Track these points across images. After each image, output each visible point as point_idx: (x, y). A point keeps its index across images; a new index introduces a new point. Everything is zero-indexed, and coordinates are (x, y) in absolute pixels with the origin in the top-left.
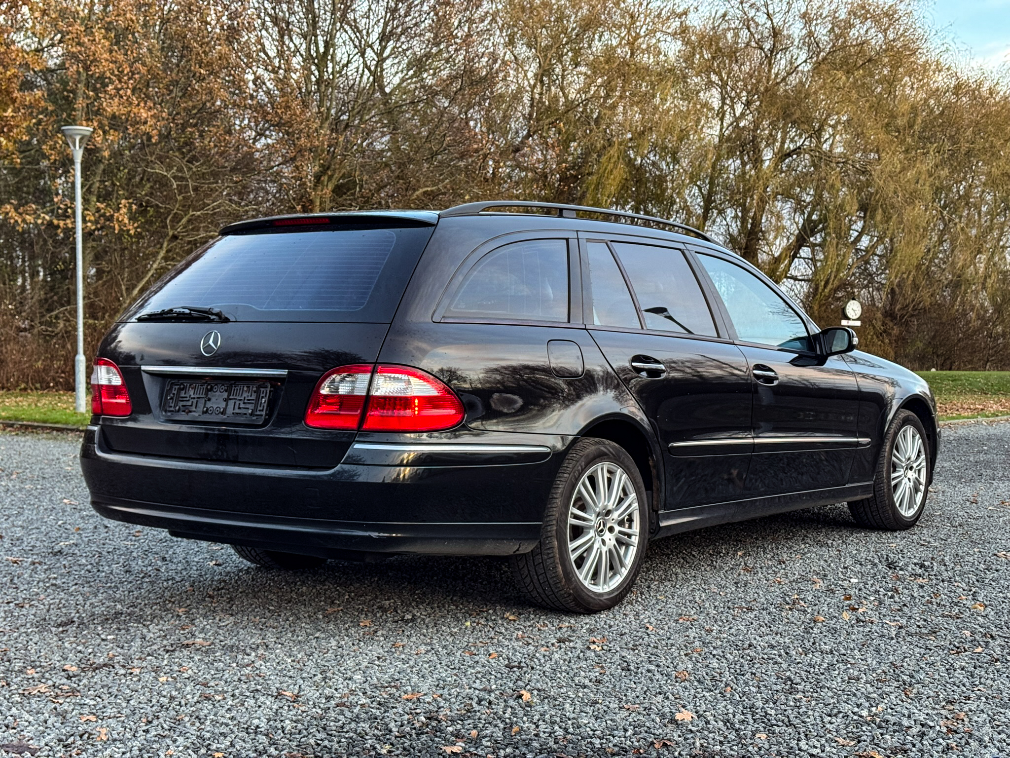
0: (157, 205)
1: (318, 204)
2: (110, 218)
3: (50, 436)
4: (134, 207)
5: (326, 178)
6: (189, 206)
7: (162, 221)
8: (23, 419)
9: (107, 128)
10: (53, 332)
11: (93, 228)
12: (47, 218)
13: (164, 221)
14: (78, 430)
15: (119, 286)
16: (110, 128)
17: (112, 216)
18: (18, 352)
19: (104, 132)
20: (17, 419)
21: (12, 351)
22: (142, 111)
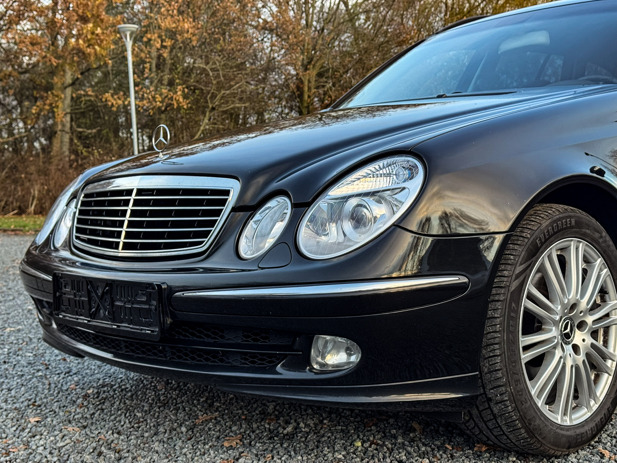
0: (201, 88)
1: (307, 84)
2: (171, 99)
4: (186, 90)
5: (311, 66)
6: (221, 88)
9: (164, 37)
11: (161, 105)
13: (205, 98)
17: (172, 97)
22: (185, 24)
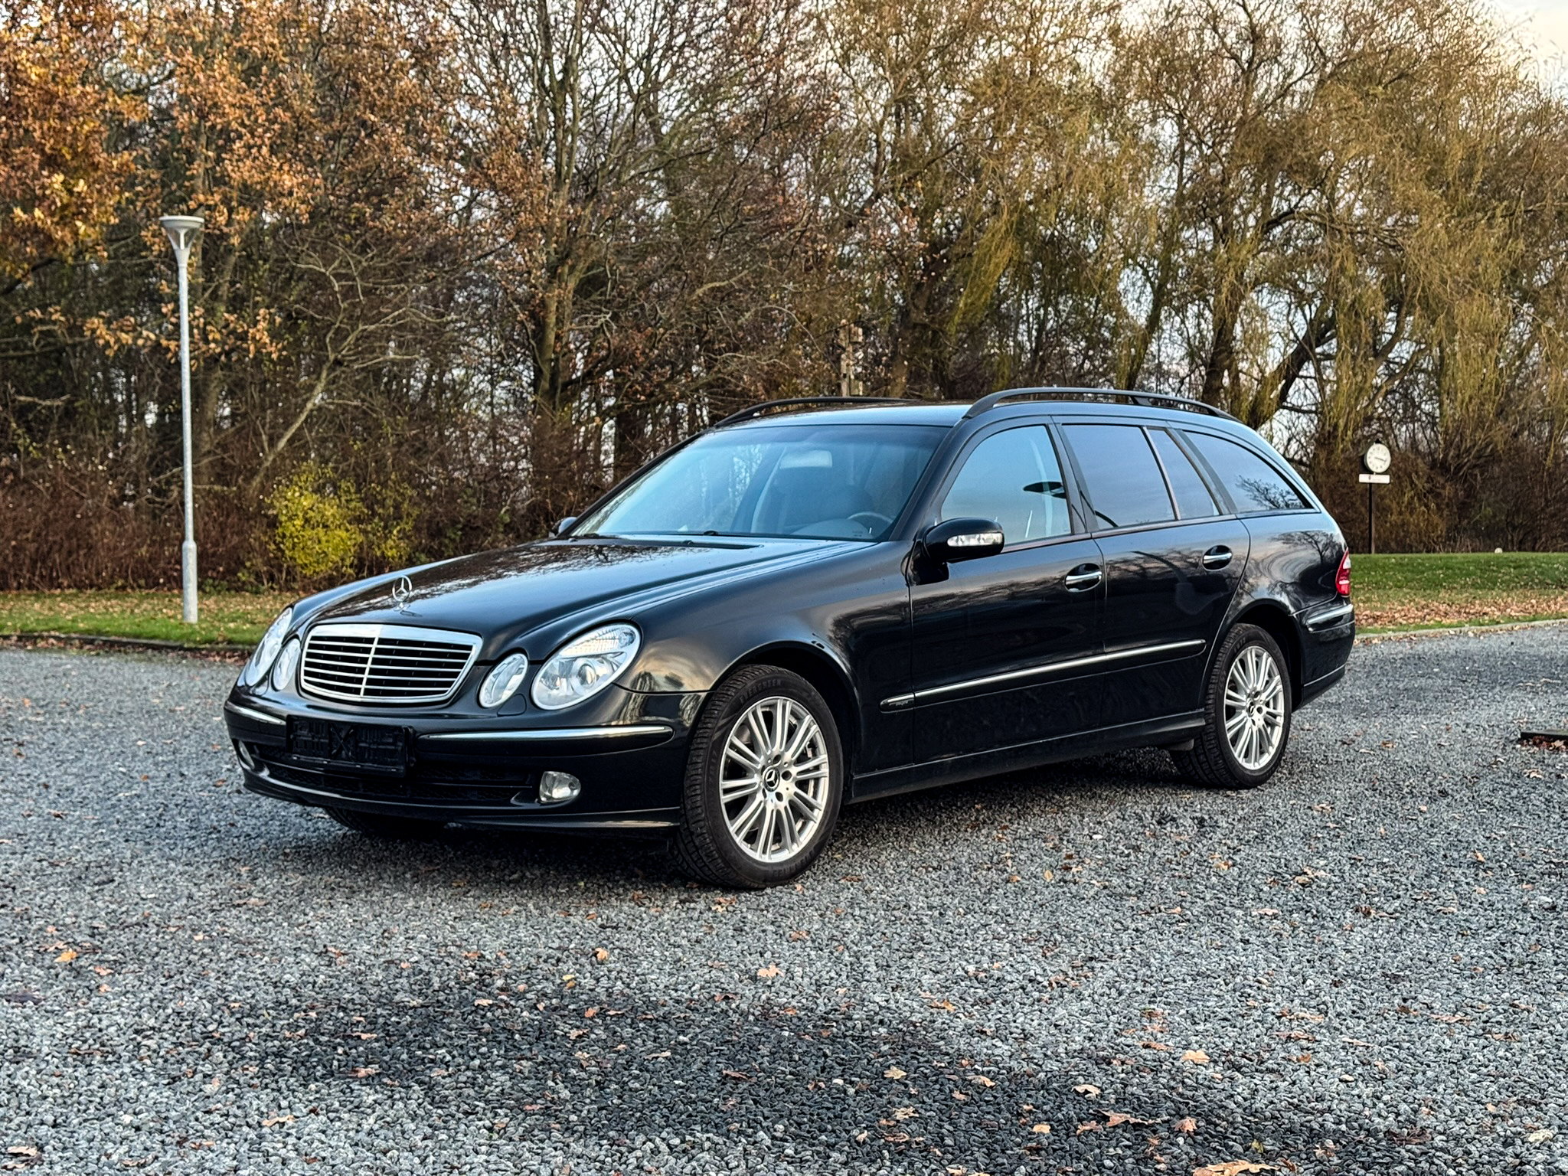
0: (312, 317)
1: (554, 308)
2: (243, 337)
3: (142, 657)
4: (278, 320)
5: (566, 270)
6: (358, 318)
7: (319, 340)
8: (107, 633)
9: (234, 204)
10: (162, 504)
11: (218, 350)
12: (152, 336)
13: (321, 339)
14: (181, 648)
15: (257, 435)
16: (240, 204)
17: (246, 333)
18: (113, 533)
19: (231, 211)
20: (99, 633)
21: (103, 532)
22: (286, 177)
